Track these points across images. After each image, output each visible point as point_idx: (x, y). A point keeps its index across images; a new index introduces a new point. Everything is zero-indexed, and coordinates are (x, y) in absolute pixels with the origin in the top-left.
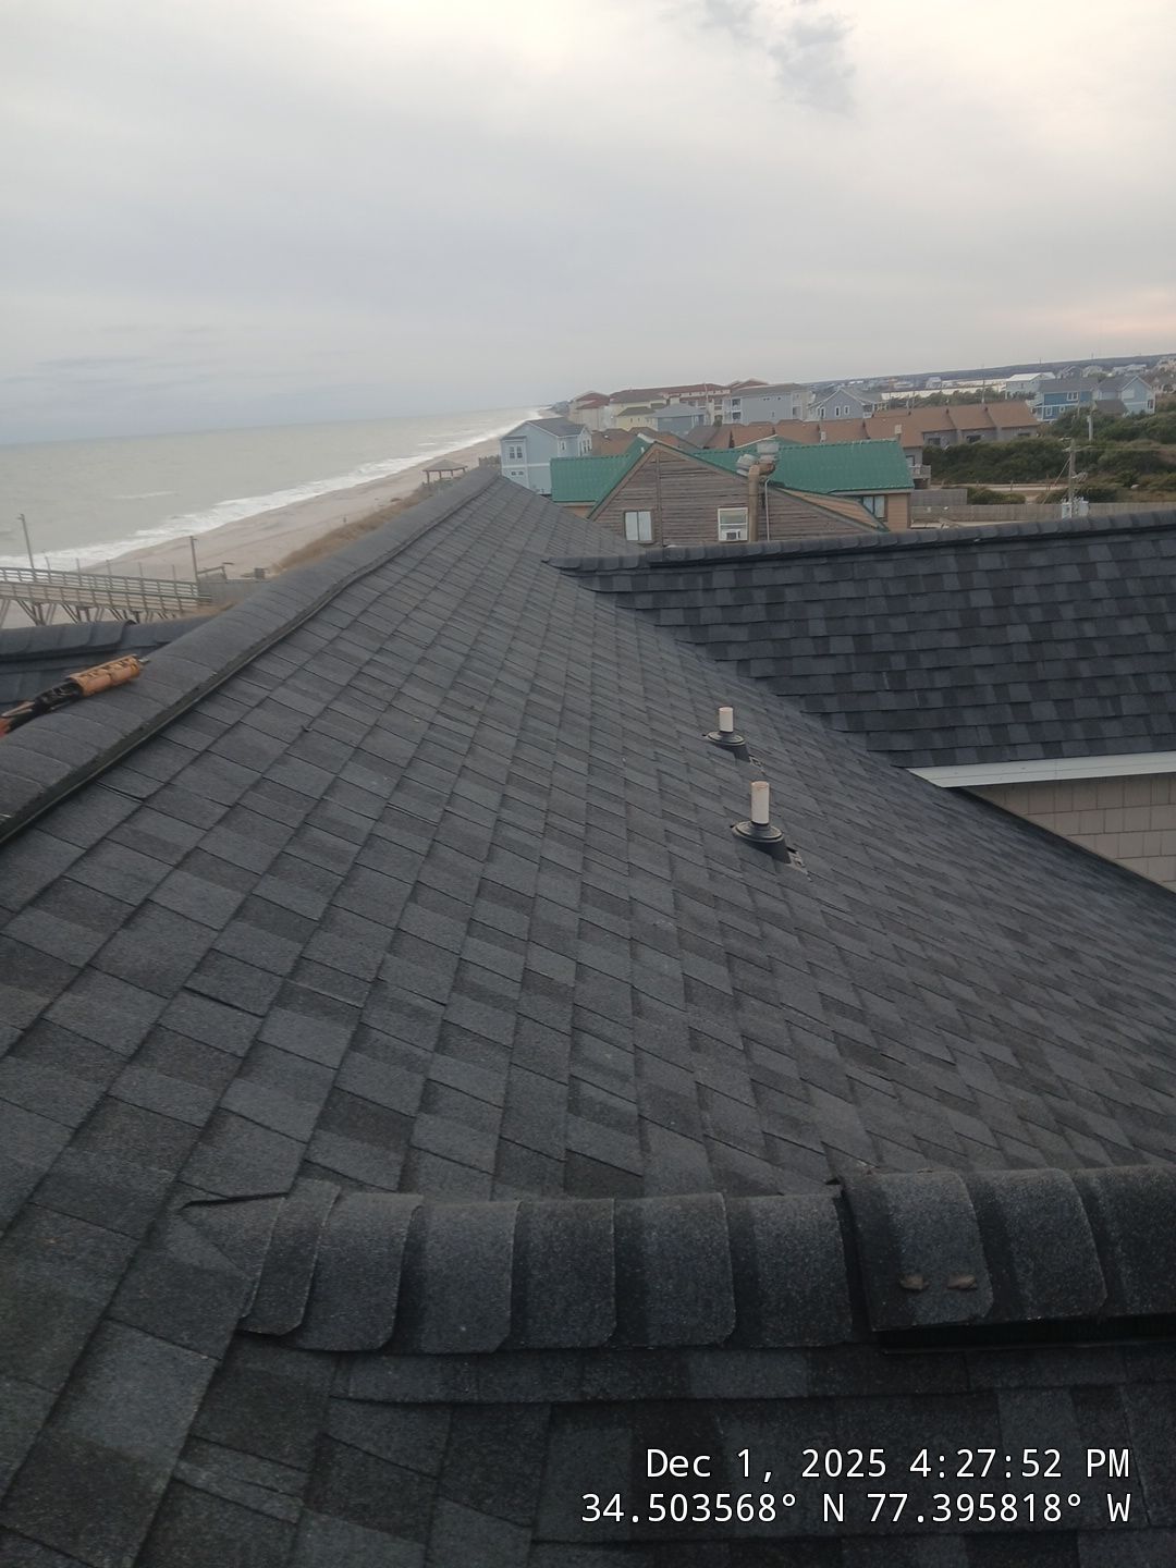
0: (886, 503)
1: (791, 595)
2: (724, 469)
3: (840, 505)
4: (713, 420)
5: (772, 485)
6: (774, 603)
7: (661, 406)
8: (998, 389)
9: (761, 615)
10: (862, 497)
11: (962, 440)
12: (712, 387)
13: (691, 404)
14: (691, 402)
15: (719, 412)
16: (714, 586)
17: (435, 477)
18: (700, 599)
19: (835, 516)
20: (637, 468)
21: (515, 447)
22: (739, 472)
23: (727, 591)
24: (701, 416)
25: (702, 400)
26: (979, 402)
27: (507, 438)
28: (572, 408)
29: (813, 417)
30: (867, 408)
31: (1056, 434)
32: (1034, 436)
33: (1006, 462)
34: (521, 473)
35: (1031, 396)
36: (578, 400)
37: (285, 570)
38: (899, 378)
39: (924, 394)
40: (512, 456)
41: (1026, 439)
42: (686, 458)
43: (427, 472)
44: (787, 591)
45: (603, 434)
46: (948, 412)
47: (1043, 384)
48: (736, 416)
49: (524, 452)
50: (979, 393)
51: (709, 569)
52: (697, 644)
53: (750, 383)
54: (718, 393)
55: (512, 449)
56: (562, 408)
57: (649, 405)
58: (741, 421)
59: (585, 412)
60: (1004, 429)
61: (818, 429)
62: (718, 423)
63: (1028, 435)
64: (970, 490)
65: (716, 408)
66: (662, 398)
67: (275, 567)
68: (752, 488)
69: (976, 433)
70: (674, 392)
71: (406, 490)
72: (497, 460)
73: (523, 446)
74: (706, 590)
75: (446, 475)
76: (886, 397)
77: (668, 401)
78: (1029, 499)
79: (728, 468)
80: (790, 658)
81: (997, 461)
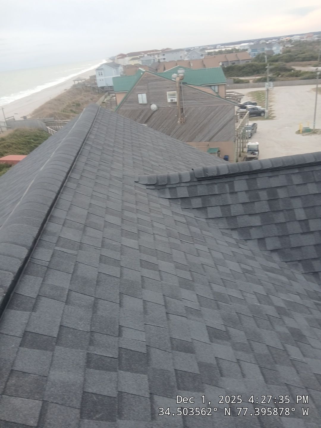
0: (218, 88)
1: (282, 194)
2: (168, 79)
3: (205, 89)
4: (157, 61)
5: (184, 83)
6: (273, 199)
7: (142, 57)
8: (237, 48)
9: (266, 208)
10: (210, 86)
11: (230, 65)
12: (156, 51)
13: (151, 56)
14: (150, 55)
15: (159, 58)
16: (236, 190)
17: (76, 82)
18: (229, 199)
19: (204, 93)
20: (140, 79)
21: (100, 72)
22: (173, 79)
23: (244, 193)
24: (154, 60)
25: (154, 54)
26: (232, 52)
27: (97, 69)
28: (116, 58)
29: (186, 59)
30: (202, 55)
31: (255, 61)
32: (250, 62)
33: (243, 70)
34: (103, 80)
35: (247, 50)
36: (117, 56)
37: (33, 115)
38: (209, 46)
39: (217, 50)
40: (99, 75)
41: (249, 63)
42: (156, 76)
43: (74, 81)
44: (279, 191)
45: (125, 66)
46: (225, 56)
47: (251, 46)
48: (164, 59)
49: (103, 74)
50: (232, 50)
51: (232, 179)
52: (232, 229)
53: (168, 49)
54: (158, 52)
55: (99, 73)
56: (113, 59)
57: (138, 57)
58: (166, 61)
59: (120, 59)
60: (242, 60)
61: (189, 62)
62: (159, 62)
63: (248, 62)
64: (234, 79)
65: (158, 57)
66: (142, 54)
67: (31, 115)
68: (177, 85)
69: (234, 62)
70: (145, 52)
71: (69, 87)
72: (95, 76)
73: (102, 71)
74: (232, 193)
75: (80, 81)
76: (207, 51)
77: (144, 55)
78: (251, 81)
79: (168, 78)
80: (288, 236)
81: (240, 70)
